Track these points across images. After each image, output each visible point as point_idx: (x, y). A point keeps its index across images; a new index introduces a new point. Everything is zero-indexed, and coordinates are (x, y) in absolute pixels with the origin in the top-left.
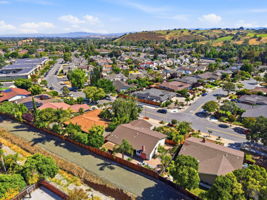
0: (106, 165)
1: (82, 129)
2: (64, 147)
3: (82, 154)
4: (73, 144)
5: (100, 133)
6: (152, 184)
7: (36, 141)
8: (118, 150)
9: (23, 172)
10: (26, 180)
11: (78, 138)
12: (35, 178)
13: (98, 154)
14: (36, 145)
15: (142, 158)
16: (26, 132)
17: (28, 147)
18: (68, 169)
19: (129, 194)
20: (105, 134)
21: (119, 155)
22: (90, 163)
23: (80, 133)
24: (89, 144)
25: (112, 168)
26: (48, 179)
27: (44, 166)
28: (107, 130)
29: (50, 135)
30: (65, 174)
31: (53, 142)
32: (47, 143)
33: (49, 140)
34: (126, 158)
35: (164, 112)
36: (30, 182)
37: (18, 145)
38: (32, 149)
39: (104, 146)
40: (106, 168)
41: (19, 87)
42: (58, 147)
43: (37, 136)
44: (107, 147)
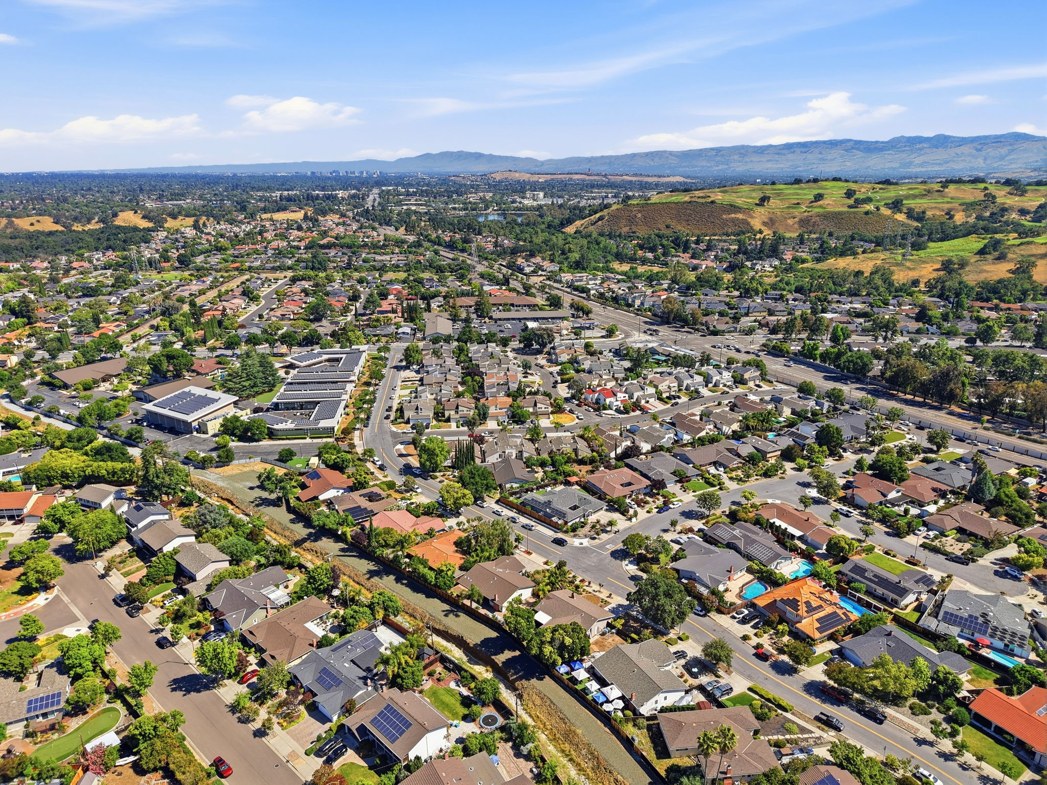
0: (451, 611)
1: (430, 564)
2: (407, 585)
3: (427, 597)
4: (418, 584)
5: (449, 573)
6: (494, 634)
7: (372, 574)
8: (469, 597)
9: (371, 607)
10: (373, 614)
11: (424, 576)
12: (380, 615)
13: (445, 599)
14: (372, 580)
15: (494, 608)
16: (356, 560)
17: (363, 580)
18: (410, 611)
19: (468, 641)
20: (458, 574)
21: (467, 602)
22: (436, 607)
23: (426, 570)
24: (435, 585)
25: (457, 616)
26: (392, 617)
27: (390, 603)
28: (462, 568)
29: (388, 567)
30: (407, 617)
31: (392, 577)
32: (385, 577)
33: (388, 574)
34: (474, 605)
35: (560, 542)
36: (377, 617)
37: (349, 577)
38: (368, 584)
39: (452, 590)
40: (451, 615)
41: (328, 466)
42: (399, 584)
43: (372, 566)
44: (454, 591)
